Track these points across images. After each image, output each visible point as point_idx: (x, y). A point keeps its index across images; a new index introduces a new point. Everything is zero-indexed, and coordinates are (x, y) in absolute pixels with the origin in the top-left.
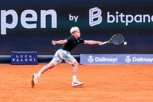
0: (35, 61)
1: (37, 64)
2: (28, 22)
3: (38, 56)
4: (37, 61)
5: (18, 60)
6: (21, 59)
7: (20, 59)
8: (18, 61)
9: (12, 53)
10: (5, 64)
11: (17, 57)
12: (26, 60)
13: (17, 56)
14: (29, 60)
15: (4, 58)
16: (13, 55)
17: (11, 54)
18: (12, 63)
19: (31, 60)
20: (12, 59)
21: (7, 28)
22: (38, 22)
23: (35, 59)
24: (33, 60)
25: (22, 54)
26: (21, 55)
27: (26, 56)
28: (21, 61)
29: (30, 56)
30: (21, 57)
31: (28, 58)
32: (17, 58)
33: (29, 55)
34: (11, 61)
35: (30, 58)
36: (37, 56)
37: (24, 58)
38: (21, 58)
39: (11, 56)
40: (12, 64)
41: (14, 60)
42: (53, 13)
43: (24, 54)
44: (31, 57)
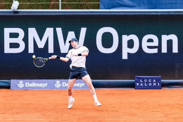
0: (159, 85)
1: (161, 89)
2: (149, 47)
3: (162, 81)
4: (161, 85)
5: (142, 84)
6: (145, 84)
7: (143, 83)
8: (142, 85)
12: (150, 84)
13: (141, 80)
14: (153, 84)
16: (137, 79)
17: (135, 78)
18: (136, 87)
19: (155, 84)
20: (135, 83)
21: (128, 53)
22: (159, 47)
24: (157, 84)
25: (146, 78)
26: (145, 80)
27: (150, 81)
28: (145, 85)
29: (154, 81)
30: (145, 81)
31: (152, 83)
32: (141, 83)
33: (152, 79)
34: (135, 85)
35: (154, 83)
36: (161, 81)
37: (148, 83)
38: (145, 82)
39: (135, 81)
40: (136, 89)
41: (138, 84)
42: (174, 38)
43: (148, 79)
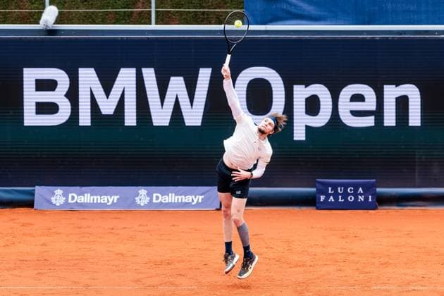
0: (370, 200)
1: (375, 208)
3: (378, 190)
4: (375, 200)
5: (331, 198)
6: (340, 197)
7: (336, 195)
8: (333, 200)
9: (319, 182)
10: (304, 208)
11: (330, 192)
12: (351, 199)
13: (330, 189)
14: (356, 198)
15: (302, 193)
16: (321, 187)
17: (317, 185)
18: (318, 205)
19: (361, 198)
20: (318, 196)
21: (306, 126)
23: (370, 197)
24: (367, 199)
25: (341, 185)
26: (339, 188)
27: (351, 190)
28: (340, 200)
29: (361, 190)
30: (339, 191)
31: (356, 195)
32: (331, 194)
33: (356, 187)
34: (317, 201)
35: (361, 194)
36: (375, 190)
37: (345, 195)
38: (340, 194)
39: (317, 190)
40: (318, 209)
41: (322, 198)
42: (412, 92)
43: (346, 186)
44: (362, 192)
